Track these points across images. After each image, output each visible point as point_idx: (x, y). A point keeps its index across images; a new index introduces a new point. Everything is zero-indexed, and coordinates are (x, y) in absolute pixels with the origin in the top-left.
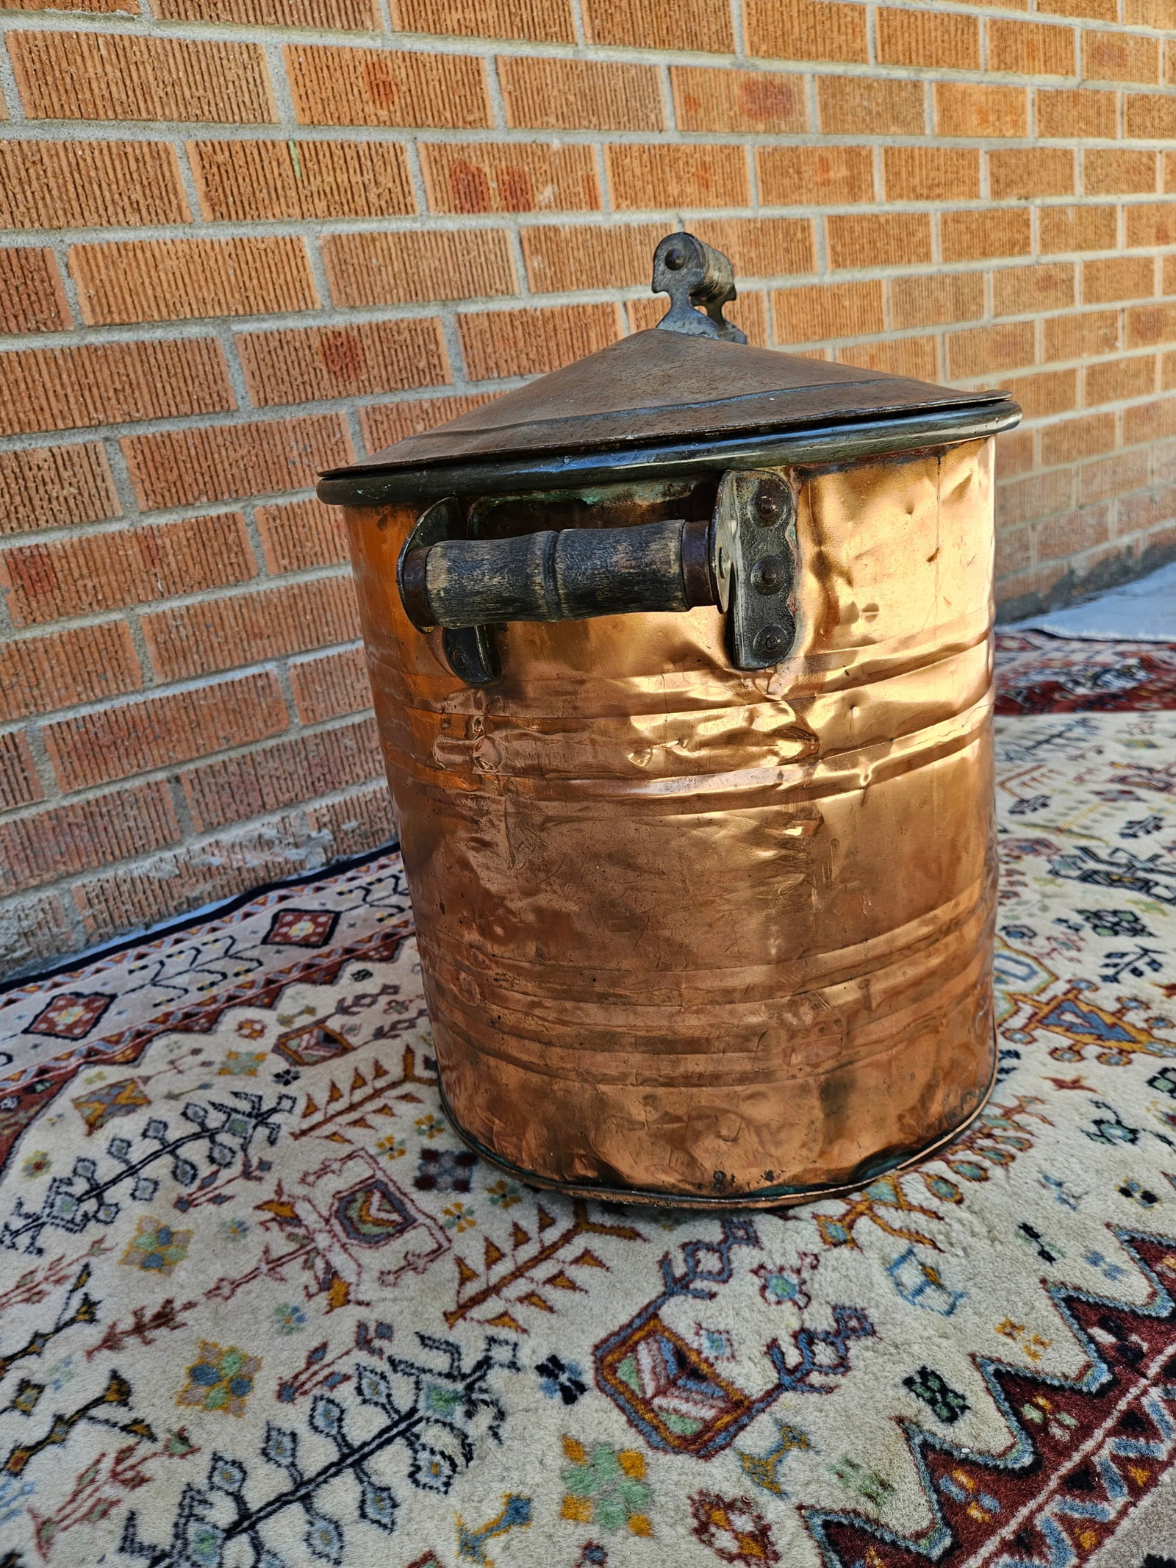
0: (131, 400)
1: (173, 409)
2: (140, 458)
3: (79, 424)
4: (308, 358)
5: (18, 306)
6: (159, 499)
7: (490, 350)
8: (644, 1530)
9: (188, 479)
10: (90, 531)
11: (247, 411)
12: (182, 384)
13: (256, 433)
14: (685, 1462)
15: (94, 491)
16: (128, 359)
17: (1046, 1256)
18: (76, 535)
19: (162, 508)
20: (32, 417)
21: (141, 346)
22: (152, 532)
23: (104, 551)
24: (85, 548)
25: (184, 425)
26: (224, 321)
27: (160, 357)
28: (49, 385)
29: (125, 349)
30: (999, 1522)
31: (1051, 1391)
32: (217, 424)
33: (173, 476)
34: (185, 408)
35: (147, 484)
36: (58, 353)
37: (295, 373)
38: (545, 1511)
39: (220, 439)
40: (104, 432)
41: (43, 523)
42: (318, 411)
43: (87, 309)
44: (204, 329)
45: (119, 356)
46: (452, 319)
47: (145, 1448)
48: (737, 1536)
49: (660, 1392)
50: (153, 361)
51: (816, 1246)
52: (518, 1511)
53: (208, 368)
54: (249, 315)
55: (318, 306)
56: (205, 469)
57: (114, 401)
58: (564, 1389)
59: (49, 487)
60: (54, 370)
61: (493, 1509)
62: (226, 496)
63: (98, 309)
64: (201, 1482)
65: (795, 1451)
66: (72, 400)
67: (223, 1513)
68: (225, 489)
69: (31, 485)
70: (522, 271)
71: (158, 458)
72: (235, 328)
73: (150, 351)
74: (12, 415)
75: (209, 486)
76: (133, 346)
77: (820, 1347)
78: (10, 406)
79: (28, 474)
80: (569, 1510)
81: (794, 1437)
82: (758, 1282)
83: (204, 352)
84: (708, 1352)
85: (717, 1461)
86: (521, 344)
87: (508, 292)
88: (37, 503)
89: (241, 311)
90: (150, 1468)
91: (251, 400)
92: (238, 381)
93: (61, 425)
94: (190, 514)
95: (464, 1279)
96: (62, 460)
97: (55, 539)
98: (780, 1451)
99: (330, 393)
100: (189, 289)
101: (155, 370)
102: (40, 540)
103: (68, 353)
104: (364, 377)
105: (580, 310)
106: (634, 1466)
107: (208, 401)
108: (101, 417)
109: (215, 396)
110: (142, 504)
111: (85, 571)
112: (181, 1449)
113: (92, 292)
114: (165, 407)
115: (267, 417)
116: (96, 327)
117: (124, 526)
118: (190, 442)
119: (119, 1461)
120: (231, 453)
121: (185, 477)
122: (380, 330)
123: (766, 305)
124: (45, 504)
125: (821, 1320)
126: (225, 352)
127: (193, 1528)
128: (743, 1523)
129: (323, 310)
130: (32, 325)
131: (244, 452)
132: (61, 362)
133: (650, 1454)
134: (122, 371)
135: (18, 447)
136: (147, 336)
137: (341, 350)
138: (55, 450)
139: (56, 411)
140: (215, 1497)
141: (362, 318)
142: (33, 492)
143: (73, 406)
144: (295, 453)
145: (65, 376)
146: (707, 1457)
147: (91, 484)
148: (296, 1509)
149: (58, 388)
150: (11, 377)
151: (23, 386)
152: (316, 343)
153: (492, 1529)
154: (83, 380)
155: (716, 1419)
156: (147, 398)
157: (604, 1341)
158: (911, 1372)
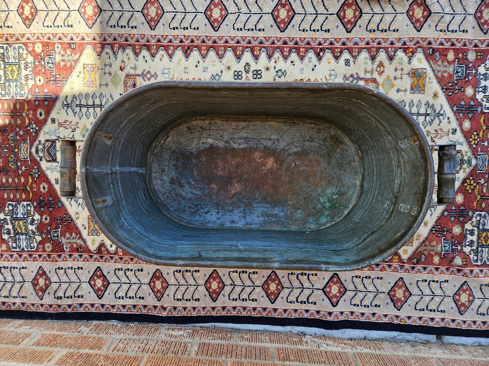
8: (388, 77)
14: (378, 80)
17: (315, 66)
30: (356, 48)
31: (334, 54)
38: (395, 88)
47: (433, 136)
48: (380, 68)
52: (398, 91)
61: (401, 93)
64: (429, 125)
65: (367, 70)
67: (428, 118)
80: (393, 86)
81: (366, 72)
85: (374, 77)
90: (434, 132)
98: (368, 72)
106: (383, 85)
112: (429, 133)
119: (437, 136)
127: (432, 118)
128: (378, 69)
133: (380, 84)
140: (428, 122)
146: (375, 79)
148: (420, 113)
153: (402, 91)
155: (370, 82)
158: (347, 67)
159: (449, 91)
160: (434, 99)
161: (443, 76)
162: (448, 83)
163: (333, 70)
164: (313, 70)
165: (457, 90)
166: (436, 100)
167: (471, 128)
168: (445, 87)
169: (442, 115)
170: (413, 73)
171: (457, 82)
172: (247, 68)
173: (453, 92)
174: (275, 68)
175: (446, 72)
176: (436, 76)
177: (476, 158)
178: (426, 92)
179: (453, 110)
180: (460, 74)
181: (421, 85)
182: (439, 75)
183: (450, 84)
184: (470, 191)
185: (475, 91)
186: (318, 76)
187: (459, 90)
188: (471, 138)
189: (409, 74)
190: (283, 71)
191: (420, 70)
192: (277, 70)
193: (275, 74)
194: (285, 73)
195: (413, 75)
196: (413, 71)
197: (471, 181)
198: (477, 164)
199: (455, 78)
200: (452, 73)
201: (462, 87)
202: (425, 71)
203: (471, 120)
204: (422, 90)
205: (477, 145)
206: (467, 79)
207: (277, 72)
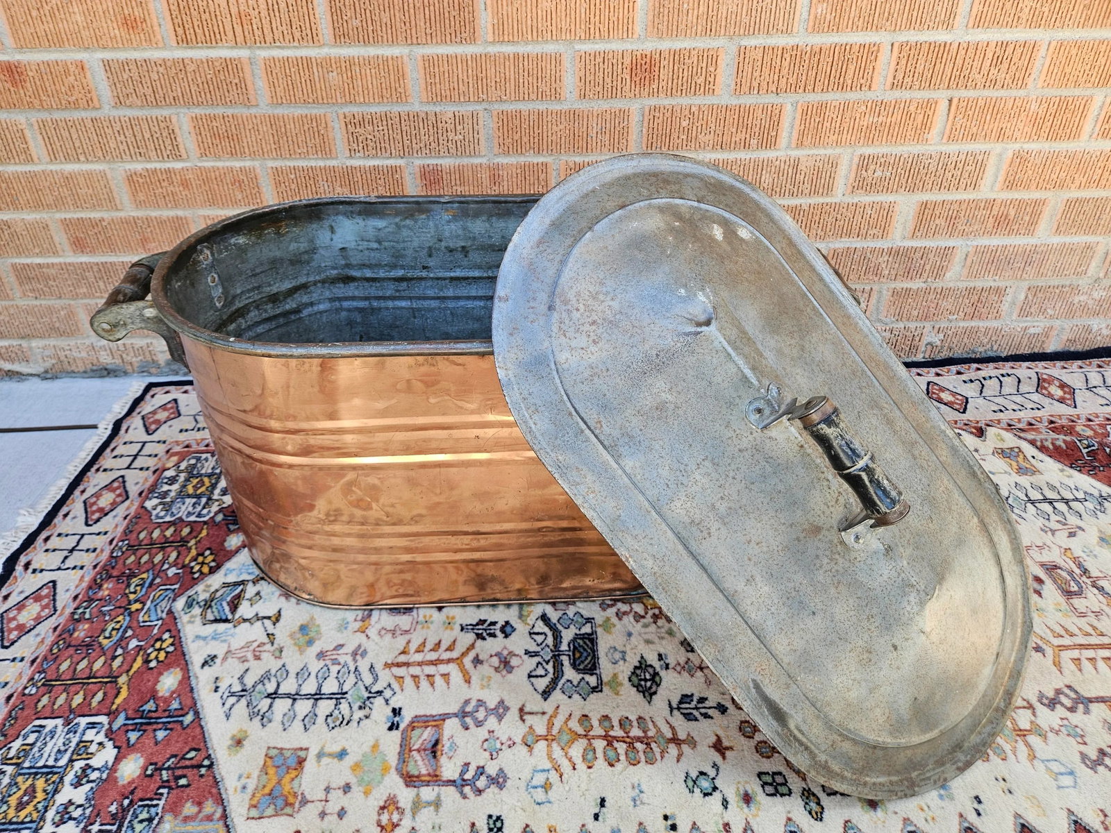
0: (503, 88)
1: (526, 96)
2: (501, 123)
3: (472, 99)
4: (620, 71)
5: (453, 28)
6: (506, 149)
7: (757, 74)
8: (367, 793)
9: (525, 139)
10: (465, 161)
11: (570, 99)
12: (535, 81)
13: (574, 115)
14: (400, 782)
15: (471, 139)
16: (507, 63)
17: (596, 816)
18: (458, 161)
19: (507, 153)
20: (448, 92)
21: (516, 56)
22: (498, 166)
23: (470, 173)
24: (460, 170)
25: (531, 106)
26: (571, 43)
27: (526, 63)
28: (460, 76)
29: (506, 58)
32: (550, 108)
33: (517, 137)
34: (533, 96)
35: (501, 139)
36: (469, 58)
37: (608, 80)
38: (349, 761)
39: (549, 117)
40: (485, 105)
41: (442, 153)
42: (617, 104)
43: (491, 31)
44: (557, 47)
45: (502, 60)
46: (734, 49)
47: (268, 647)
48: (390, 819)
49: (418, 750)
50: (521, 65)
51: (518, 740)
52: (342, 754)
53: (553, 72)
54: (588, 37)
55: (636, 36)
56: (536, 134)
57: (493, 88)
58: (393, 724)
59: (449, 133)
60: (465, 67)
61: (336, 748)
62: (545, 152)
63: (496, 32)
64: (273, 672)
65: (432, 808)
66: (471, 85)
67: (271, 688)
68: (545, 147)
69: (440, 131)
70: (805, 15)
71: (510, 124)
72: (578, 47)
73: (521, 59)
74: (438, 91)
75: (536, 145)
76: (512, 56)
77: (483, 778)
78: (438, 85)
79: (440, 125)
80: (356, 767)
81: (437, 804)
82: (487, 736)
83: (553, 62)
84: (446, 749)
85: (410, 789)
86: (784, 72)
87: (787, 31)
88: (441, 142)
89: (583, 37)
90: (264, 656)
91: (576, 93)
92: (570, 81)
93: (462, 99)
94: (522, 159)
95: (403, 652)
96: (458, 119)
97: (446, 162)
98: (429, 804)
99: (628, 94)
100: (554, 22)
101: (521, 71)
102: (439, 161)
103: (475, 58)
104: (655, 86)
105: (846, 48)
106: (385, 770)
107: (548, 93)
108: (485, 97)
109: (553, 90)
110: (496, 150)
111: (458, 182)
112: (277, 654)
113: (496, 21)
114: (521, 94)
115: (583, 106)
116: (493, 43)
117: (484, 161)
118: (531, 117)
119: (259, 646)
120: (554, 127)
121: (524, 138)
122: (676, 55)
123: (1043, 52)
124: (445, 142)
125: (492, 769)
126: (567, 63)
127: (260, 687)
128: (395, 817)
129: (639, 39)
130: (458, 40)
131: (562, 127)
132: (469, 62)
133: (393, 771)
134: (502, 71)
135: (438, 109)
136: (521, 49)
137: (644, 67)
138: (456, 113)
139: (461, 91)
140: (273, 680)
141: (666, 45)
142: (440, 135)
143: (471, 89)
144: (595, 131)
145: (470, 71)
146: (407, 786)
147: (471, 135)
148: (290, 701)
149: (465, 77)
150: (442, 69)
151: (447, 75)
152: (627, 61)
153: (330, 755)
154: (479, 75)
155: (424, 775)
156: (513, 87)
157: (420, 716)
158: (495, 814)
159: (194, 762)
160: (246, 732)
161: (199, 804)
162: (188, 786)
163: (539, 804)
164: (603, 802)
165: (168, 769)
166: (241, 731)
167: (161, 674)
168: (203, 771)
169: (232, 694)
170: (292, 805)
171: (161, 791)
172: (813, 805)
173: (183, 758)
174: (725, 804)
175: (187, 819)
176: (220, 801)
177: (170, 612)
178: (264, 751)
179: (197, 713)
180: (144, 815)
181: (272, 771)
182: (209, 807)
183: (183, 782)
184: (208, 552)
185: (113, 769)
186: (584, 777)
187: (161, 769)
188: (167, 653)
189: (305, 802)
190: (697, 790)
191: (270, 811)
192: (717, 795)
193: (718, 783)
194: (690, 784)
195: (291, 800)
196: (288, 810)
197: (200, 571)
198: (174, 600)
199: (162, 803)
200: (168, 817)
201: (151, 776)
202: (254, 813)
203: (154, 696)
204: (271, 758)
205: (160, 639)
206: (126, 802)
207: (715, 789)
